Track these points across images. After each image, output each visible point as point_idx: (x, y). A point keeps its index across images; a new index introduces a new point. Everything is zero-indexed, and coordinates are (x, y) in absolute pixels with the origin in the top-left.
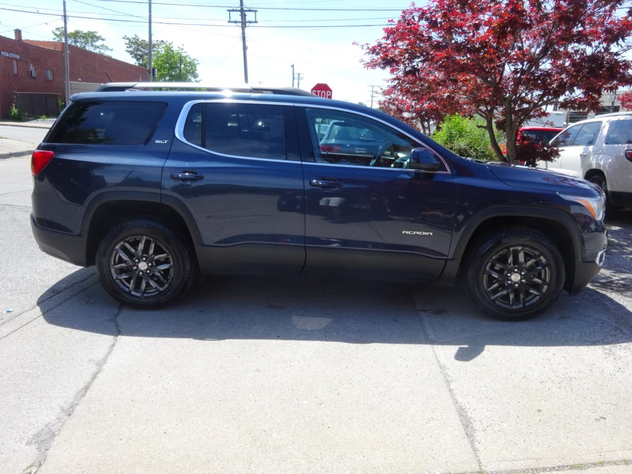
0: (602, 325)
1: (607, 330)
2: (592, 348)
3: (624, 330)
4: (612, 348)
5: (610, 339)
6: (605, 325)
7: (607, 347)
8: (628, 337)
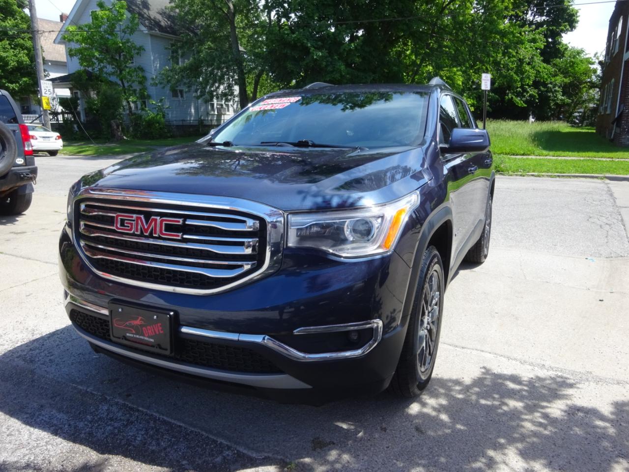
0: (52, 357)
1: (43, 354)
2: (52, 330)
3: (21, 363)
4: (31, 337)
5: (36, 344)
6: (47, 360)
7: (38, 336)
8: (15, 356)
